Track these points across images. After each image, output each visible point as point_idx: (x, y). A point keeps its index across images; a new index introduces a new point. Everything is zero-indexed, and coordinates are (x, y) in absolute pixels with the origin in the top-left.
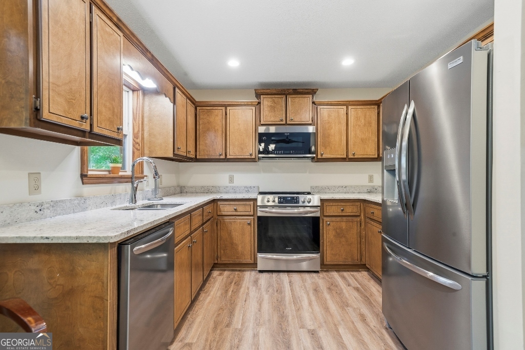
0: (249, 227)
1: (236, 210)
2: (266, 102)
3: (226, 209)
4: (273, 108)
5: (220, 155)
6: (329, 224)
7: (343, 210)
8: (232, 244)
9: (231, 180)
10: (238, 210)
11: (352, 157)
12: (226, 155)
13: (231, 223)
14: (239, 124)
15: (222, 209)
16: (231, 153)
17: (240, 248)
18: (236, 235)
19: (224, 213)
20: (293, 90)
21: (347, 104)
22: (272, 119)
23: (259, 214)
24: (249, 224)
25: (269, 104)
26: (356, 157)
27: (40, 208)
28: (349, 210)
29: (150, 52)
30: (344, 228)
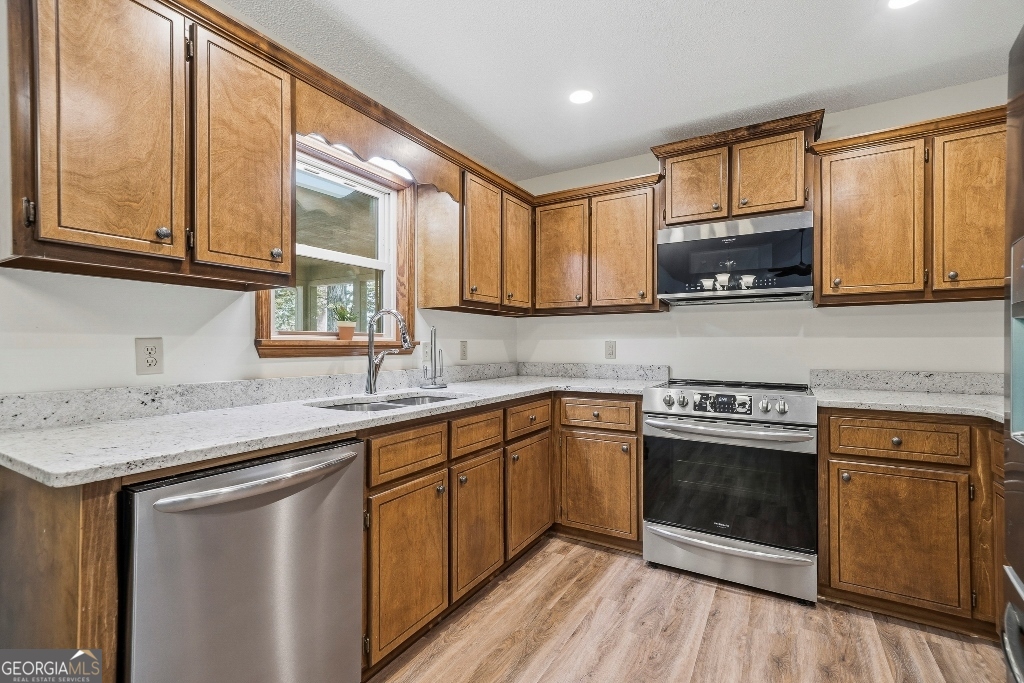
0: (627, 457)
1: (597, 416)
2: (679, 172)
3: (578, 413)
4: (695, 183)
5: (580, 299)
6: (849, 479)
7: (899, 443)
8: (590, 489)
9: (611, 352)
10: (603, 416)
11: (948, 286)
12: (590, 301)
13: (587, 444)
14: (617, 232)
15: (570, 413)
16: (601, 295)
17: (606, 502)
18: (598, 472)
19: (573, 422)
20: (749, 128)
21: (928, 133)
22: (694, 209)
23: (646, 431)
24: (627, 452)
25: (686, 175)
26: (962, 285)
27: (153, 396)
28: (922, 446)
29: (376, 105)
30: (903, 495)
